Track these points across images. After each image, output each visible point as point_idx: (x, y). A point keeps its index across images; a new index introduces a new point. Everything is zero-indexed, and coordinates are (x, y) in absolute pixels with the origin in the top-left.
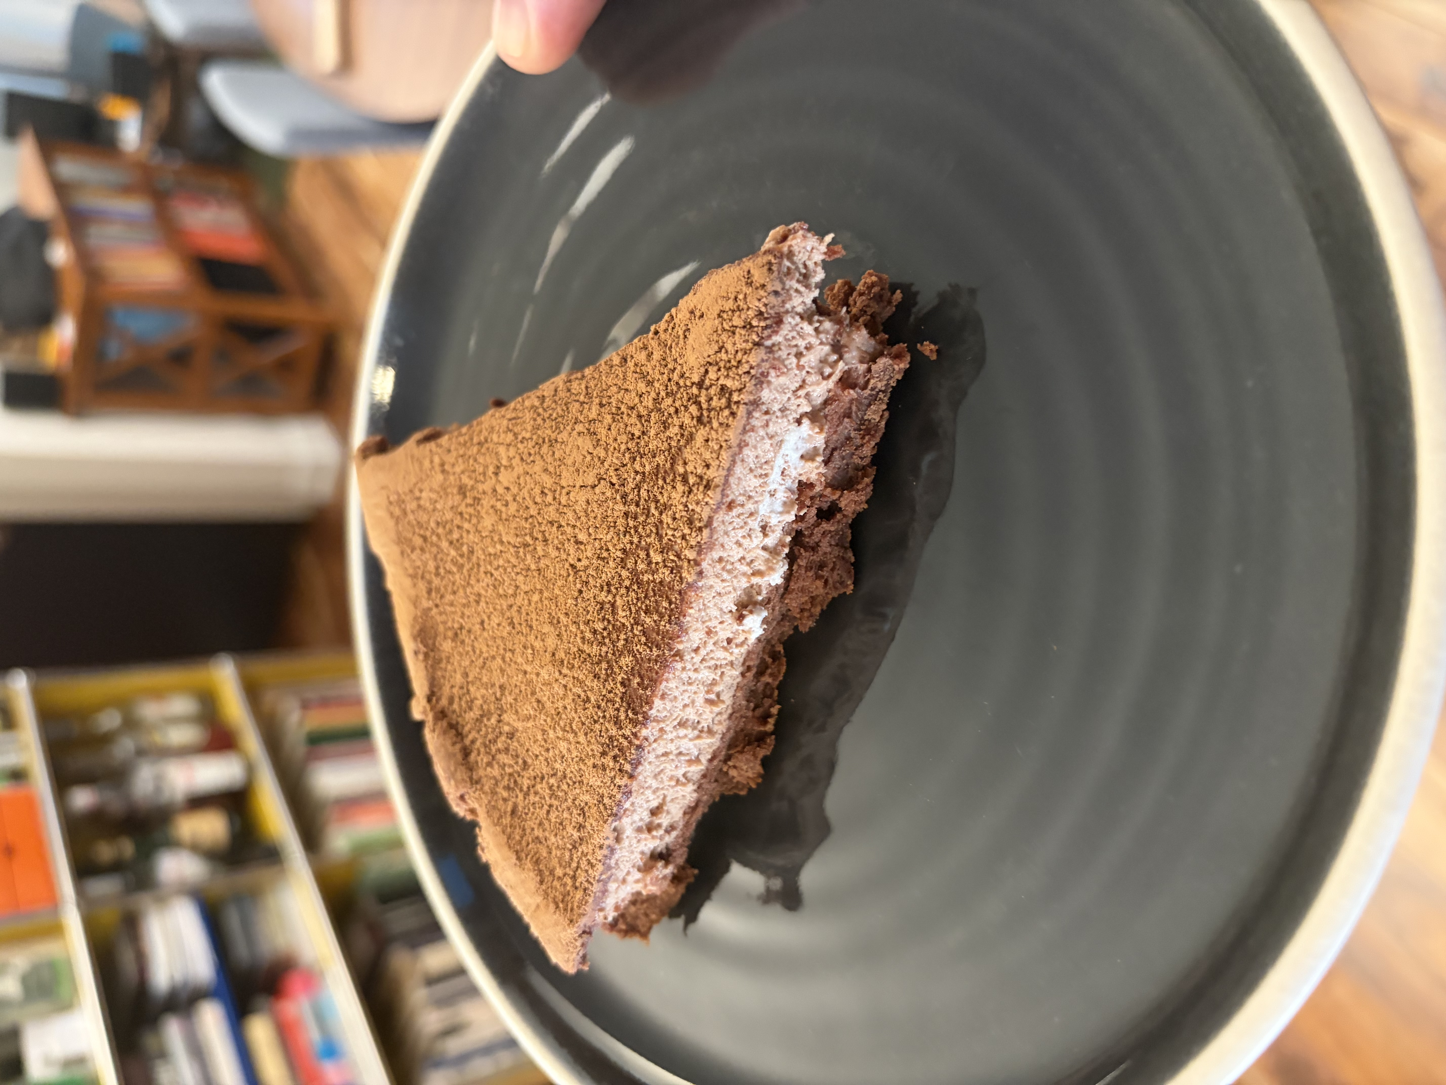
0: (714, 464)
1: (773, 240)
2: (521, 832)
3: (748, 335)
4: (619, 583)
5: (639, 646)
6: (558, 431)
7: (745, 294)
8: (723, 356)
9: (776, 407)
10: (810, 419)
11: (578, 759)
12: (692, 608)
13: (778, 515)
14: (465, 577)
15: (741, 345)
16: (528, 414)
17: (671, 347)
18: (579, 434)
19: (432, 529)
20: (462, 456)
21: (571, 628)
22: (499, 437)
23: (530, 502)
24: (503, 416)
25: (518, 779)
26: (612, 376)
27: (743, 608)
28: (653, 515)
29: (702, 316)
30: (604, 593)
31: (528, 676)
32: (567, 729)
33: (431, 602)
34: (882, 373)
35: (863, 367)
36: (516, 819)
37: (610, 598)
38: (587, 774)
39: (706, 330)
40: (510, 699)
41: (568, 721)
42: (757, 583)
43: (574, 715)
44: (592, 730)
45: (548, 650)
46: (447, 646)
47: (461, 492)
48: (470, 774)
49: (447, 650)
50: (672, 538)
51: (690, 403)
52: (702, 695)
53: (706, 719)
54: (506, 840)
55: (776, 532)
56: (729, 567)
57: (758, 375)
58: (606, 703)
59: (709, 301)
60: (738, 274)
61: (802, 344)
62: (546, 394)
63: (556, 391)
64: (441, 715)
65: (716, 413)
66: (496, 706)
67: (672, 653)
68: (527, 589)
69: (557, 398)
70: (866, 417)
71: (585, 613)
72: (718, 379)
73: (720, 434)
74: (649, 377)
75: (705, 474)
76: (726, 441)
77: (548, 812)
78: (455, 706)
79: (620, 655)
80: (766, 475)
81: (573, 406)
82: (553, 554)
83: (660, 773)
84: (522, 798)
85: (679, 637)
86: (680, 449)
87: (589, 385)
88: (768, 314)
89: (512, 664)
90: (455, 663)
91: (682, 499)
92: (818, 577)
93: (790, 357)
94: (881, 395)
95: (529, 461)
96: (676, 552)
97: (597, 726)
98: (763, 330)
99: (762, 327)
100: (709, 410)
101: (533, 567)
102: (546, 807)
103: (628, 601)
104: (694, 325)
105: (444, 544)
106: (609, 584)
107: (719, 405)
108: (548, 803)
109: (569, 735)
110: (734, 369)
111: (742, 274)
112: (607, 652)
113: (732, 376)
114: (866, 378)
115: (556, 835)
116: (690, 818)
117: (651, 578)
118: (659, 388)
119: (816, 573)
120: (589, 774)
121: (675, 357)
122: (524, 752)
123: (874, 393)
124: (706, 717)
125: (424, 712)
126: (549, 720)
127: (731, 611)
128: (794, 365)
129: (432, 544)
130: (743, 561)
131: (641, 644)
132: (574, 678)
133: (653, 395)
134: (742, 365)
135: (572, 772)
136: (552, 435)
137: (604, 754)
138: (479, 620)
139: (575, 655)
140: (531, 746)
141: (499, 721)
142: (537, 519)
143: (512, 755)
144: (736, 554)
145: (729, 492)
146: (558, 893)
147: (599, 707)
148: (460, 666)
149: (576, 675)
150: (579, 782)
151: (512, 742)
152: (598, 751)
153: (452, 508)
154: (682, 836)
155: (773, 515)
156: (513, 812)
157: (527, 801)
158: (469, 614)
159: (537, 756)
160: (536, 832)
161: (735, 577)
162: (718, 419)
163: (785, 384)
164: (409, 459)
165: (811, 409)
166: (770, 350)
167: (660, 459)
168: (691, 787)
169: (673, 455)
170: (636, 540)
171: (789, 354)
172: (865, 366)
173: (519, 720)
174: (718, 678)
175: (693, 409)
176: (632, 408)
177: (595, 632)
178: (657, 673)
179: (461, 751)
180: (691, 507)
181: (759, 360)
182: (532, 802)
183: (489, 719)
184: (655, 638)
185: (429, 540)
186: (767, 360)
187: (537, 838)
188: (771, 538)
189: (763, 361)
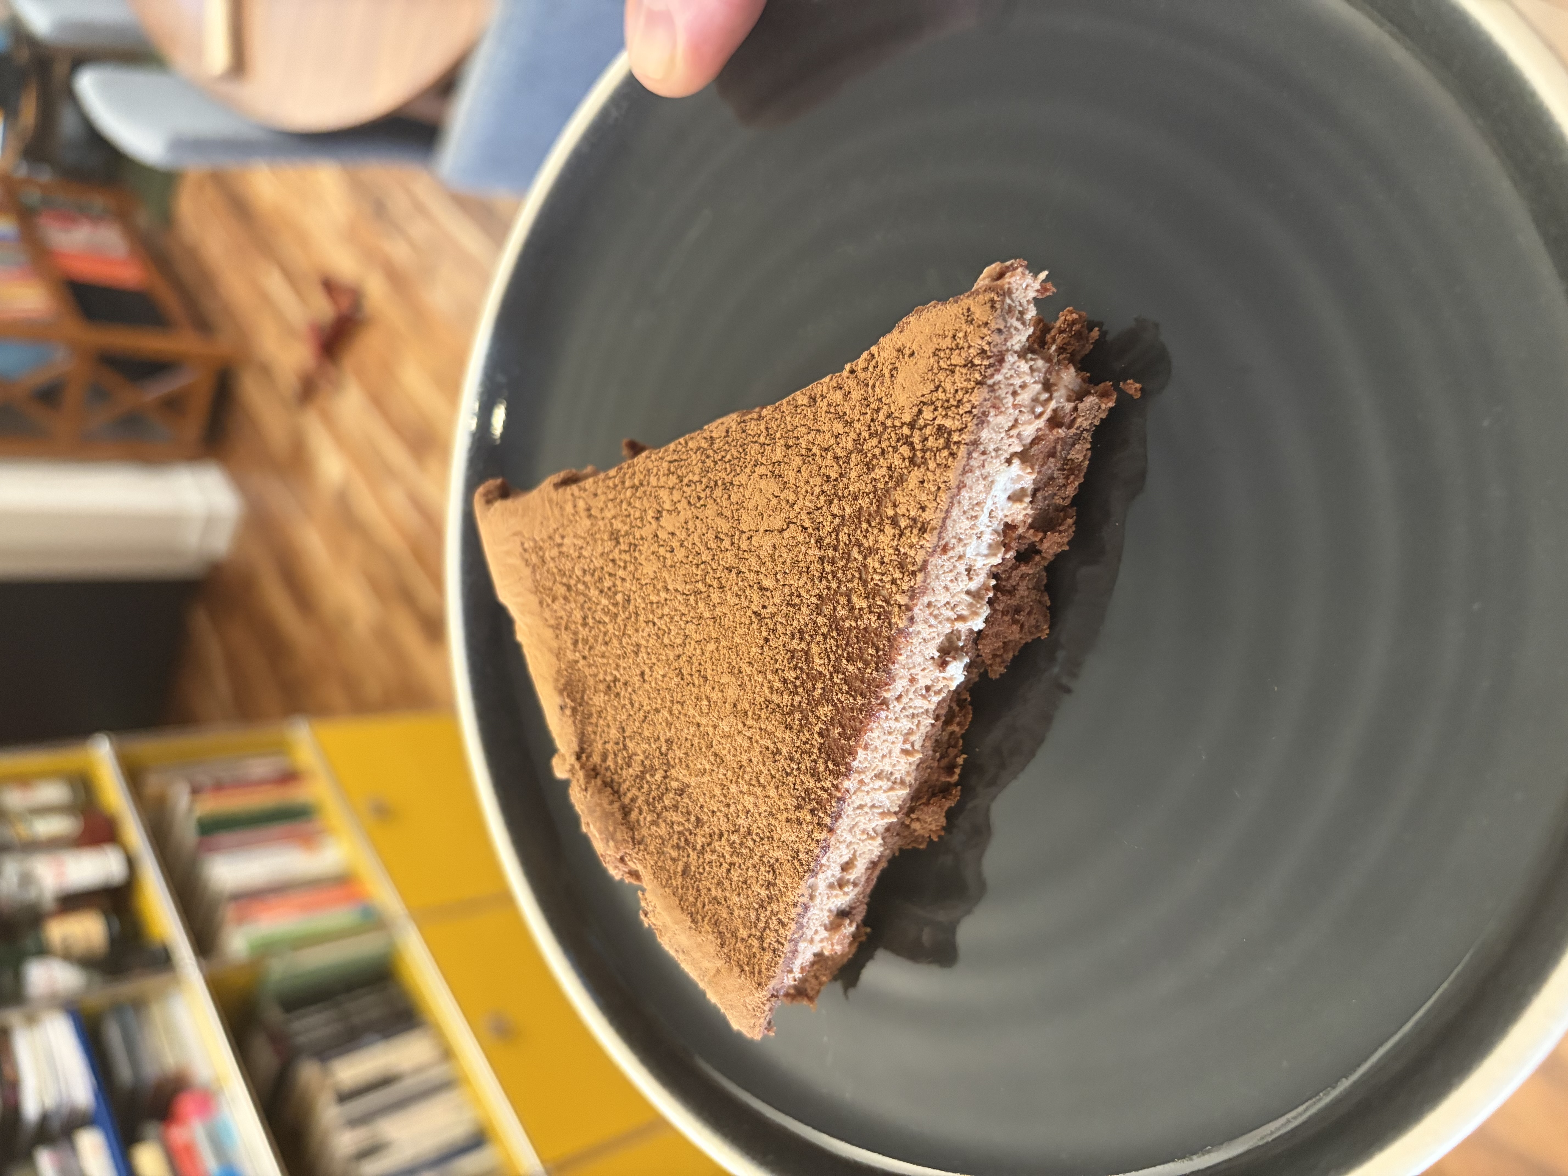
0: (931, 505)
1: (988, 277)
2: (694, 893)
3: (970, 374)
4: (814, 630)
5: (840, 695)
6: (733, 473)
7: (966, 332)
8: (940, 395)
9: (992, 447)
10: (1020, 459)
11: (766, 814)
12: (901, 655)
13: (984, 558)
14: (619, 627)
15: (961, 383)
16: (694, 456)
17: (874, 386)
18: (761, 477)
19: (577, 577)
20: (612, 500)
21: (756, 678)
22: (658, 479)
23: (702, 548)
24: (662, 459)
25: (689, 837)
26: (798, 416)
27: (945, 654)
28: (855, 559)
29: (912, 354)
30: (796, 641)
31: (701, 729)
32: (753, 783)
33: (577, 654)
34: (1088, 412)
35: (1069, 406)
36: (688, 880)
37: (803, 645)
38: (778, 829)
39: (918, 368)
40: (680, 754)
41: (755, 774)
42: (957, 629)
43: (762, 768)
44: (784, 783)
45: (729, 701)
46: (599, 700)
47: (613, 537)
48: (631, 833)
49: (597, 704)
50: (879, 583)
51: (899, 444)
52: (899, 745)
53: (900, 770)
54: (678, 902)
55: (980, 576)
56: (936, 612)
57: (980, 415)
58: (801, 755)
59: (921, 338)
60: (955, 312)
61: (1017, 382)
62: (714, 435)
63: (727, 431)
64: (593, 773)
65: (933, 454)
66: (661, 761)
67: (879, 701)
68: (699, 638)
69: (730, 440)
70: (1069, 457)
71: (772, 662)
72: (934, 419)
73: (938, 475)
74: (846, 418)
75: (920, 516)
76: (945, 482)
77: (729, 871)
78: (610, 762)
79: (816, 704)
80: (976, 517)
81: (752, 448)
82: (732, 601)
83: (854, 826)
84: (696, 857)
85: (886, 684)
86: (887, 491)
87: (769, 426)
88: (991, 352)
89: (681, 716)
90: (609, 718)
91: (892, 542)
92: (1015, 622)
93: (1007, 395)
94: (1085, 434)
95: (698, 505)
96: (884, 597)
97: (791, 779)
98: (986, 368)
99: (985, 365)
100: (924, 451)
101: (707, 614)
102: (725, 866)
103: (826, 649)
104: (903, 364)
105: (593, 593)
106: (801, 632)
107: (936, 445)
108: (728, 861)
109: (755, 789)
110: (953, 408)
111: (961, 312)
112: (800, 702)
113: (952, 415)
114: (1072, 417)
115: (739, 894)
116: (871, 874)
117: (854, 624)
118: (860, 429)
119: (1013, 618)
120: (781, 829)
121: (879, 396)
122: (697, 808)
123: (1079, 432)
124: (900, 768)
125: (572, 771)
126: (729, 774)
127: (933, 658)
128: (1010, 405)
129: (578, 593)
130: (948, 606)
131: (842, 693)
132: (761, 729)
133: (853, 435)
134: (962, 404)
135: (758, 828)
136: (726, 477)
137: (798, 807)
138: (638, 672)
139: (761, 706)
140: (706, 802)
141: (665, 777)
142: (710, 565)
143: (682, 812)
144: (942, 598)
145: (945, 535)
146: (742, 956)
147: (792, 759)
148: (615, 719)
149: (763, 727)
150: (768, 838)
151: (682, 799)
152: (791, 805)
153: (602, 555)
154: (863, 893)
155: (979, 558)
156: (684, 872)
157: (701, 860)
158: (625, 665)
159: (713, 812)
160: (714, 893)
161: (940, 622)
162: (935, 459)
163: (1001, 424)
164: (547, 504)
165: (1022, 448)
166: (992, 388)
167: (864, 502)
168: (879, 840)
169: (879, 497)
170: (834, 585)
171: (1007, 393)
172: (1072, 405)
173: (690, 775)
174: (914, 728)
175: (905, 450)
176: (826, 450)
177: (785, 681)
178: (861, 722)
179: (619, 810)
180: (902, 550)
181: (981, 399)
182: (707, 861)
183: (652, 776)
184: (859, 687)
185: (574, 588)
186: (989, 400)
187: (715, 898)
188: (975, 581)
189: (985, 400)
